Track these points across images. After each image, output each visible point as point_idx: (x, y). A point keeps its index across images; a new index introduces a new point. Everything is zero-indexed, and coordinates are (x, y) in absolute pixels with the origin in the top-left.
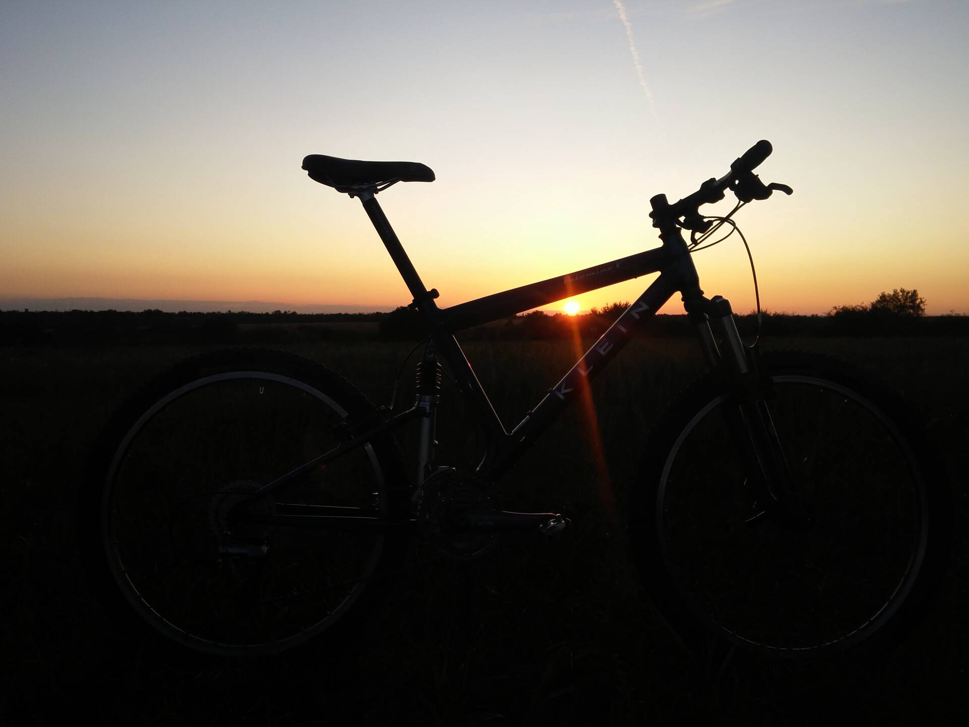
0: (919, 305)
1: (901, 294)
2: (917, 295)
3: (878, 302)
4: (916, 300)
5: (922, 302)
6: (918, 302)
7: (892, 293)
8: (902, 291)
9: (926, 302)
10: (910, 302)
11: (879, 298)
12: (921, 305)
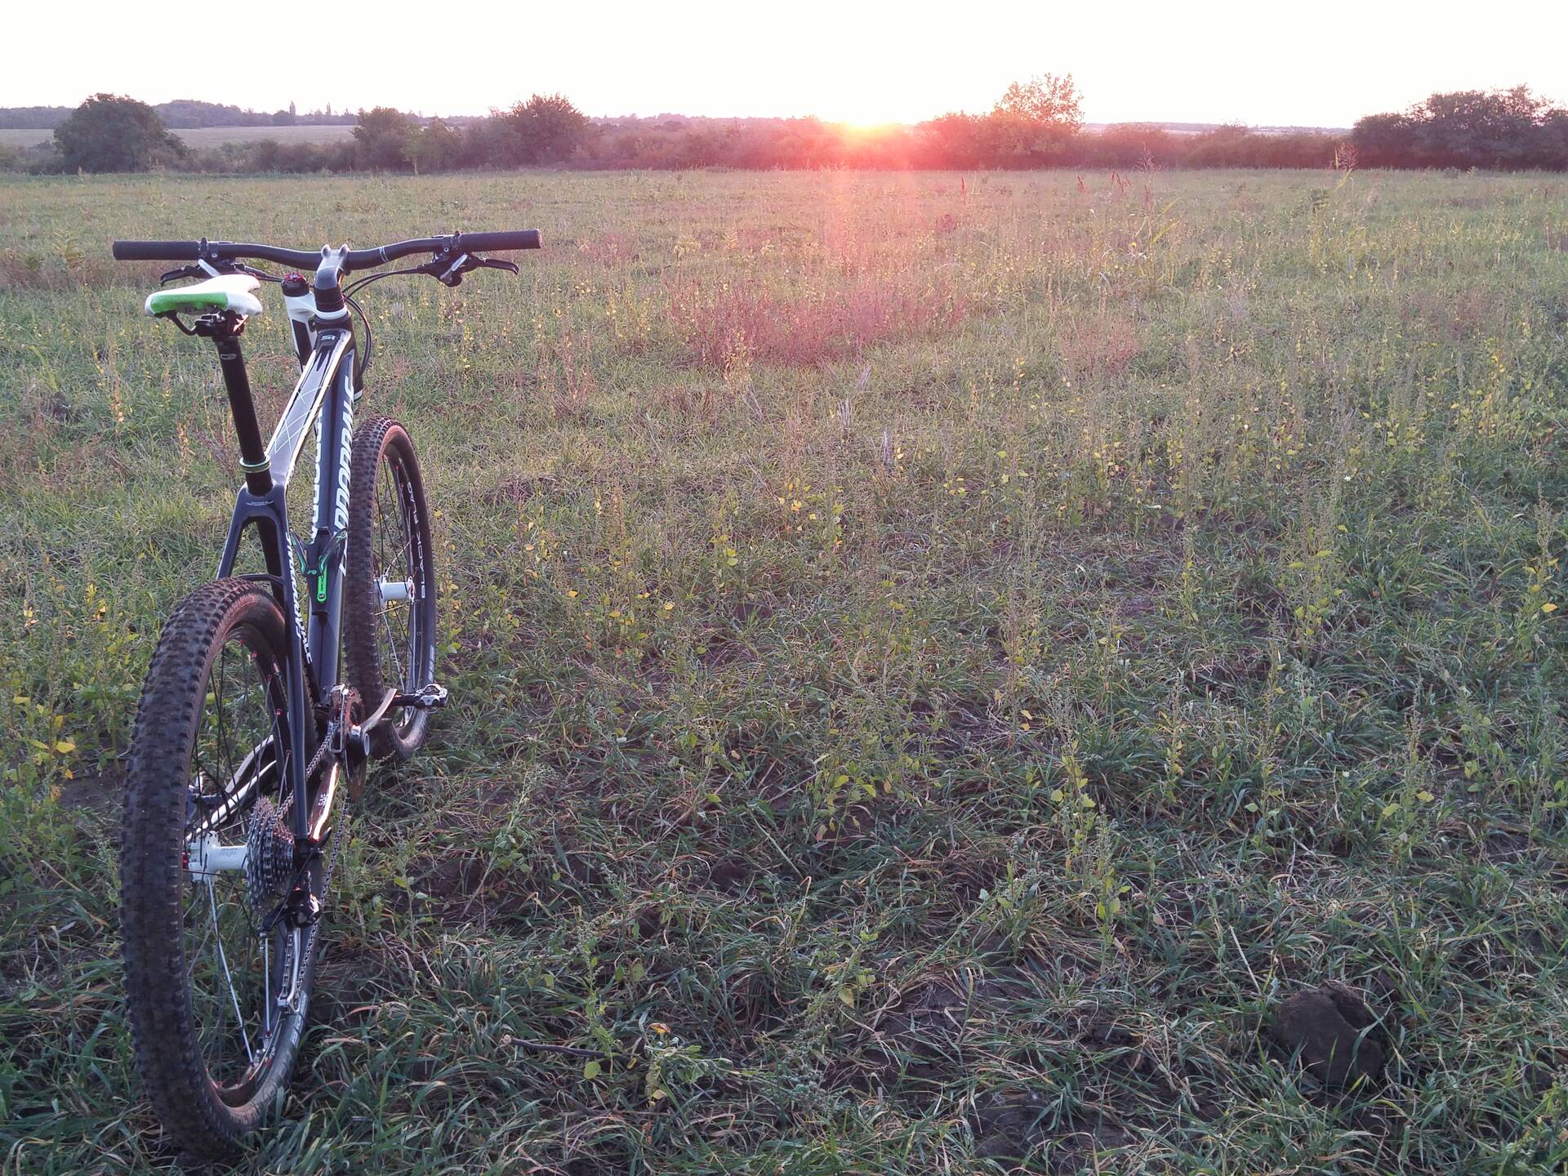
0: (1075, 105)
1: (1045, 80)
2: (1072, 86)
3: (1008, 97)
4: (1071, 92)
5: (1080, 98)
6: (1073, 97)
7: (1031, 81)
8: (1048, 77)
10: (1061, 98)
11: (1006, 92)
12: (1080, 103)
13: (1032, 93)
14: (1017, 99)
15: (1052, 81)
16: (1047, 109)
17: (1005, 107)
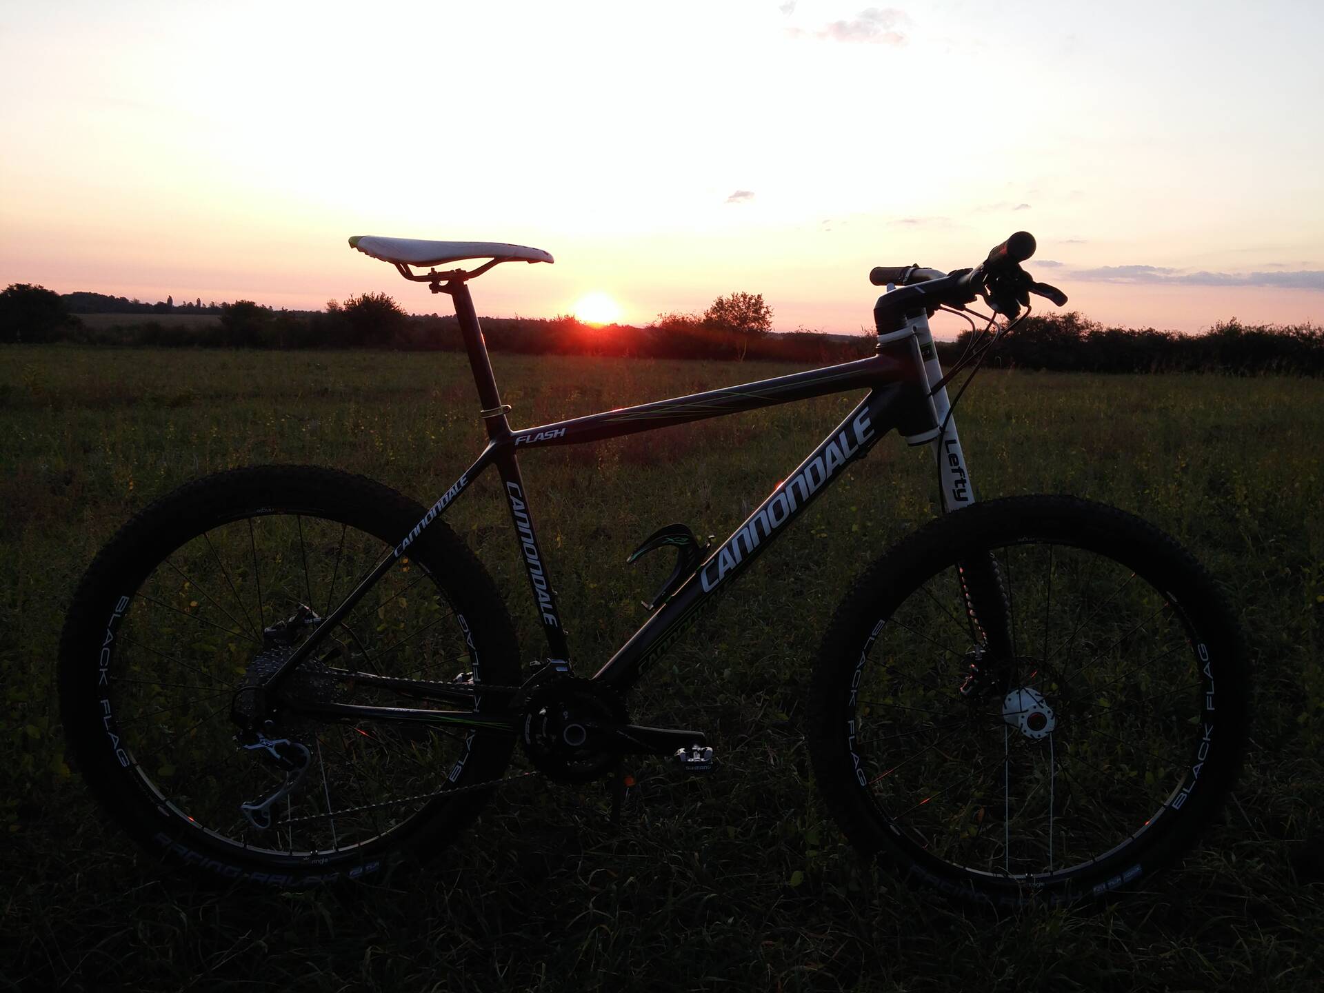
0: (764, 317)
1: (742, 299)
2: (762, 303)
3: (715, 310)
4: (761, 308)
5: (768, 312)
6: (762, 312)
7: (732, 299)
8: (744, 296)
9: (774, 311)
10: (753, 312)
11: (714, 305)
12: (767, 316)
13: (733, 308)
14: (723, 312)
15: (747, 299)
16: (744, 319)
17: (714, 316)
